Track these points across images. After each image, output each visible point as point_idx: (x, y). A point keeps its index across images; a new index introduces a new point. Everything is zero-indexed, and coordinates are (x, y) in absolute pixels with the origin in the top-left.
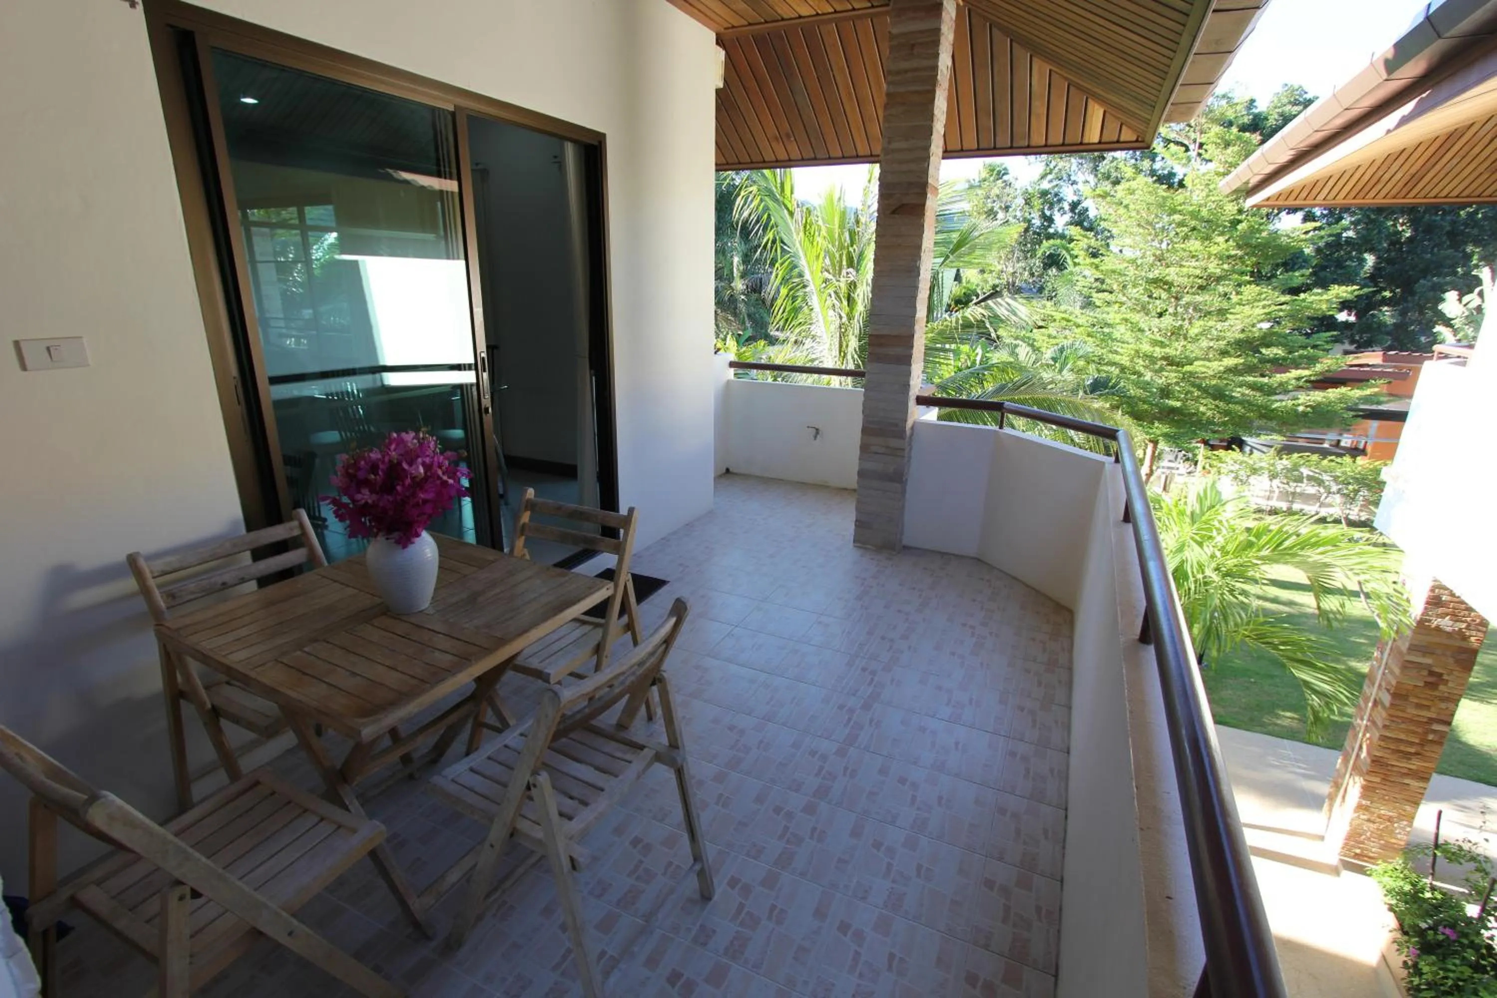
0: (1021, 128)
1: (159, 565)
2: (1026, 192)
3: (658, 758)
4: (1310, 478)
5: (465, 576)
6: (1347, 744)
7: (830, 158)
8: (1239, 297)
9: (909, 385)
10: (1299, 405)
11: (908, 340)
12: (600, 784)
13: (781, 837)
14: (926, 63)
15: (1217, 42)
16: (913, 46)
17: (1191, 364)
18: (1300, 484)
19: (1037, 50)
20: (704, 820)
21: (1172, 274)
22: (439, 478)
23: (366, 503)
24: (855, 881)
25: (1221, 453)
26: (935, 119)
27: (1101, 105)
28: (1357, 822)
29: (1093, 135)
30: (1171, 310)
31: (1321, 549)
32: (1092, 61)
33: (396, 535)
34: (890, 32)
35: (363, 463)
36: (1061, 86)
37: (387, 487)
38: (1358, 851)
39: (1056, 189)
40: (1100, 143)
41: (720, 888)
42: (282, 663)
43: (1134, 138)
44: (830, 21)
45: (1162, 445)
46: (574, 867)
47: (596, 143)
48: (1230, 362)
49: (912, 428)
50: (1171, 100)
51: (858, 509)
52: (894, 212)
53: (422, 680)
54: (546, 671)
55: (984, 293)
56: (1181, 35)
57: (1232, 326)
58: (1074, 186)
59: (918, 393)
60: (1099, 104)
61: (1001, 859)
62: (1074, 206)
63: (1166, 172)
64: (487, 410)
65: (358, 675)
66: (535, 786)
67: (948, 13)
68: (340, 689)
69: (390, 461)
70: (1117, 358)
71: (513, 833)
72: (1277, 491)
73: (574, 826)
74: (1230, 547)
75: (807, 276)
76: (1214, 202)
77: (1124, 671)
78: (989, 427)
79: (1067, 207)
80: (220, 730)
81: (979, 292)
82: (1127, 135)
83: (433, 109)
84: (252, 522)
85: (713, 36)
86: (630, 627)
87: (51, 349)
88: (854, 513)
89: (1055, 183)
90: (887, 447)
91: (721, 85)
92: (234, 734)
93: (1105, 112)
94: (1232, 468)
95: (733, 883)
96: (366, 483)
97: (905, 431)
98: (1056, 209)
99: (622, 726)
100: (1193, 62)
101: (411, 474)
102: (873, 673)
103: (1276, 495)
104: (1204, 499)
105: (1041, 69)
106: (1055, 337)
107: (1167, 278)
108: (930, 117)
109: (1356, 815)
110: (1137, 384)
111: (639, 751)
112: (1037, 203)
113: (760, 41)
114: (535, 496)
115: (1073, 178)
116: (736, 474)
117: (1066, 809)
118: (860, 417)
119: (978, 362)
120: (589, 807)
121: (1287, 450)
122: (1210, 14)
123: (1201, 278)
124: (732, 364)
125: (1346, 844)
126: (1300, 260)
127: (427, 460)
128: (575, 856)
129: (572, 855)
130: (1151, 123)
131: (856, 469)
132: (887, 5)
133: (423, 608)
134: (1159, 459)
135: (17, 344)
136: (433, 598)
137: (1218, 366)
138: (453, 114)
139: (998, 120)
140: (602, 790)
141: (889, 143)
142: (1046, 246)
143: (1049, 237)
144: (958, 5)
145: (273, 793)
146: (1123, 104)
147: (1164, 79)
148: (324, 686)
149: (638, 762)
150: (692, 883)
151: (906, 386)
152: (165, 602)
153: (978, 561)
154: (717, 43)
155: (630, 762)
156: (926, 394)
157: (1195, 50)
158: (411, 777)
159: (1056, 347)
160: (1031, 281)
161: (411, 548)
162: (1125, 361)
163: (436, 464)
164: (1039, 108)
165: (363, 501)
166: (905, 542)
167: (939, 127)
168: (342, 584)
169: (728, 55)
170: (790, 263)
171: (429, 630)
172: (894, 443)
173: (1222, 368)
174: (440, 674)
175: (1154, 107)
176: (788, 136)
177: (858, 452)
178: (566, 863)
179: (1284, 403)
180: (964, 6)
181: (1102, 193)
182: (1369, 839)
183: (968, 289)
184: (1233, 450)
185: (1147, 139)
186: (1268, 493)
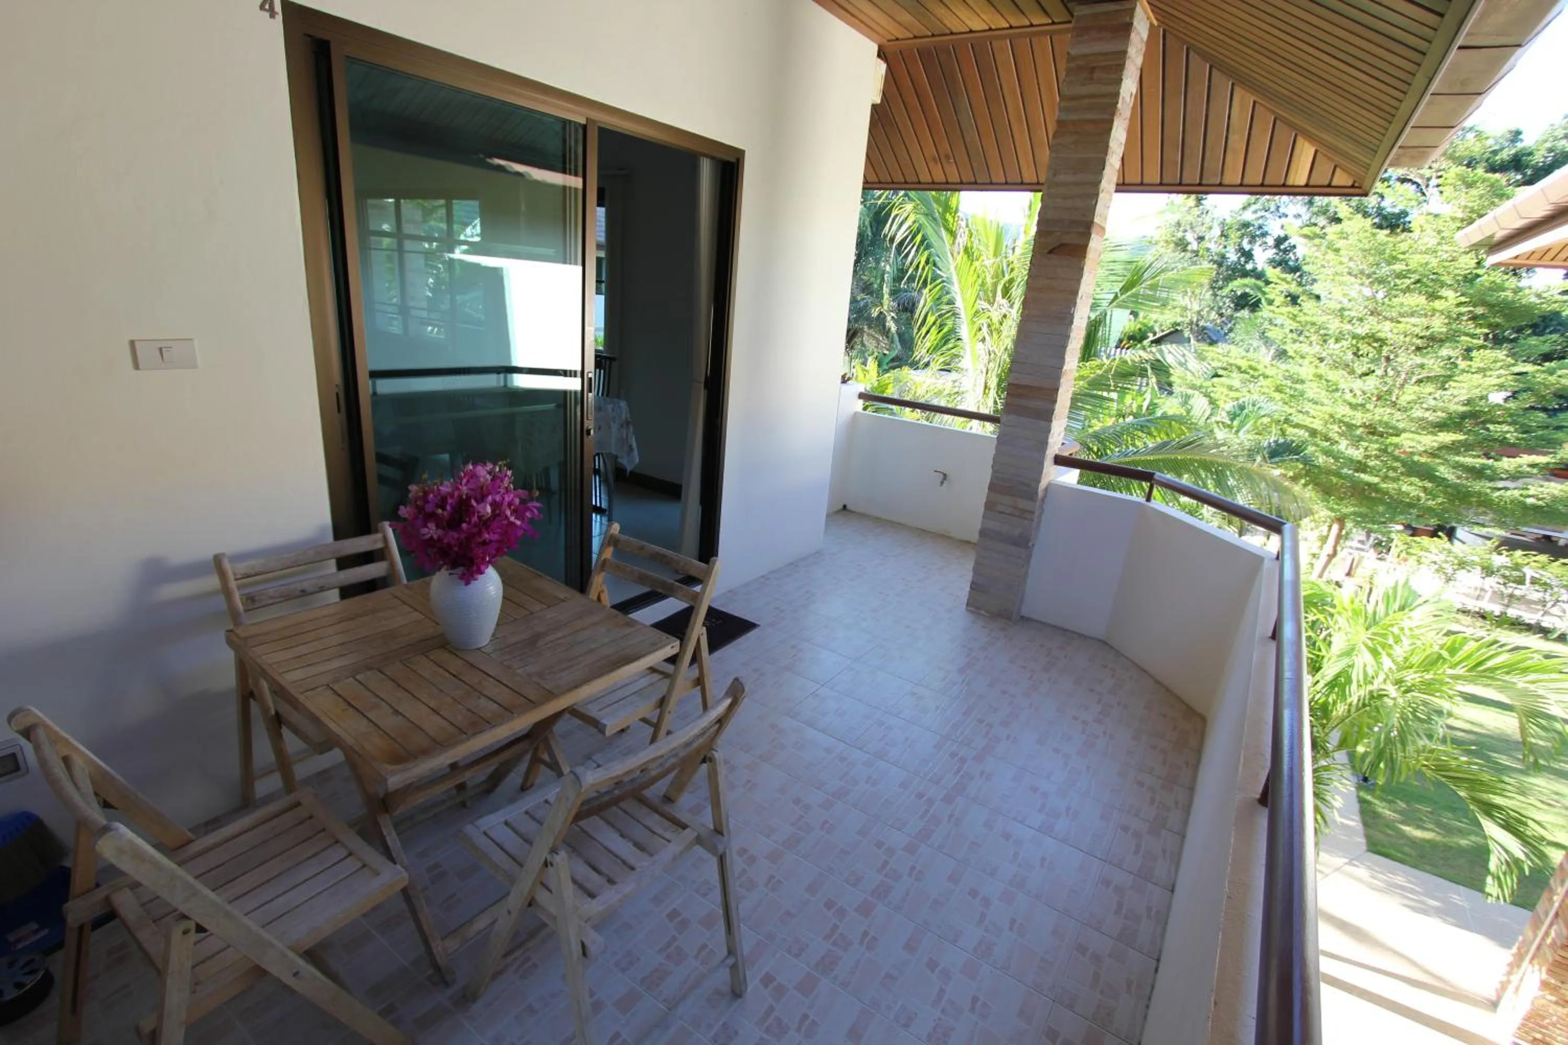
0: (1213, 164)
1: (242, 567)
2: (1223, 223)
3: (699, 840)
4: (1534, 581)
5: (532, 613)
6: (1540, 907)
7: (991, 183)
8: (1469, 363)
9: (1047, 443)
10: (1529, 496)
11: (1051, 394)
12: (632, 861)
13: (827, 938)
14: (1105, 89)
15: (1463, 83)
16: (1093, 70)
17: (1397, 435)
18: (1520, 587)
19: (1239, 79)
20: (743, 907)
21: (1385, 329)
22: (507, 518)
23: (432, 538)
24: (899, 1004)
25: (1425, 540)
26: (1110, 151)
27: (1313, 145)
28: (1543, 1001)
29: (1299, 177)
30: (1379, 372)
31: (1532, 677)
32: (1304, 95)
33: (460, 570)
34: (1068, 53)
35: (431, 496)
36: (1265, 120)
37: (453, 523)
38: (1539, 1036)
39: (1260, 221)
40: (1307, 186)
41: (753, 985)
42: (332, 689)
43: (1350, 184)
44: (1004, 37)
45: (1349, 525)
46: (584, 954)
47: (733, 160)
48: (1447, 437)
49: (1046, 489)
50: (1399, 143)
51: (976, 571)
52: (1050, 252)
53: (460, 729)
54: (604, 721)
55: (1163, 331)
56: (1414, 75)
57: (1455, 397)
58: (1283, 219)
59: (1057, 452)
60: (1310, 142)
61: (1071, 1007)
62: (1279, 241)
63: (1397, 211)
64: (588, 432)
65: (401, 714)
66: (552, 865)
67: (1139, 33)
68: (380, 728)
69: (460, 497)
70: (1307, 421)
71: (531, 903)
72: (1490, 591)
73: (594, 907)
74: (1415, 660)
75: (959, 303)
76: (1447, 252)
77: (1232, 840)
78: (1134, 498)
79: (1270, 241)
80: (280, 736)
81: (1157, 329)
82: (1341, 179)
83: (565, 123)
84: (340, 532)
85: (875, 48)
86: (699, 682)
87: (164, 350)
88: (971, 574)
89: (1260, 214)
90: (1015, 508)
91: (878, 101)
92: (292, 742)
93: (1316, 152)
94: (1436, 559)
95: (767, 980)
96: (431, 516)
97: (1037, 493)
98: (1258, 243)
99: (668, 799)
100: (1428, 103)
101: (478, 512)
102: (963, 760)
103: (1488, 596)
104: (1391, 600)
105: (1243, 100)
106: (1237, 390)
107: (1379, 334)
108: (1104, 149)
109: (1541, 993)
110: (1327, 453)
111: (680, 830)
112: (1234, 236)
113: (925, 55)
114: (620, 532)
115: (1282, 210)
116: (853, 512)
117: (1158, 960)
118: (990, 471)
119: (1144, 408)
120: (615, 887)
121: (1510, 545)
122: (1454, 52)
123: (1422, 338)
124: (861, 396)
125: (1523, 1025)
126: (1555, 323)
127: (498, 498)
128: (586, 943)
129: (584, 940)
130: (1371, 169)
131: (979, 527)
132: (1070, 22)
133: (481, 646)
134: (1346, 538)
135: (132, 343)
136: (493, 635)
137: (1429, 441)
138: (584, 127)
139: (1187, 151)
140: (633, 869)
141: (1055, 175)
142: (1239, 285)
143: (1245, 274)
144: (1151, 25)
145: (311, 817)
146: (1340, 146)
147: (1390, 122)
148: (365, 722)
149: (676, 843)
150: (724, 975)
151: (1043, 444)
152: (243, 604)
153: (1105, 643)
154: (879, 56)
155: (669, 841)
156: (1066, 454)
157: (1433, 88)
158: (463, 804)
159: (1235, 403)
160: (1218, 321)
161: (474, 584)
162: (1317, 425)
163: (505, 504)
164: (1238, 142)
165: (428, 536)
166: (1024, 612)
167: (1114, 161)
168: (411, 607)
169: (889, 69)
170: (942, 289)
171: (482, 671)
172: (1023, 504)
173: (1436, 445)
174: (480, 724)
175: (1376, 152)
176: (947, 157)
177: (982, 509)
178: (576, 949)
179: (1509, 493)
180: (1159, 26)
181: (1309, 234)
182: (1554, 1025)
183: (1145, 325)
184: (1439, 537)
185: (1366, 185)
186: (1478, 592)
